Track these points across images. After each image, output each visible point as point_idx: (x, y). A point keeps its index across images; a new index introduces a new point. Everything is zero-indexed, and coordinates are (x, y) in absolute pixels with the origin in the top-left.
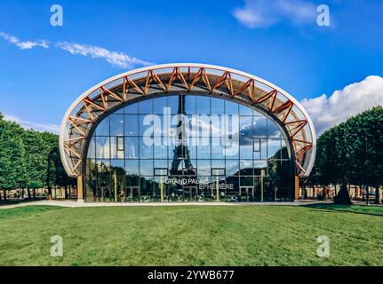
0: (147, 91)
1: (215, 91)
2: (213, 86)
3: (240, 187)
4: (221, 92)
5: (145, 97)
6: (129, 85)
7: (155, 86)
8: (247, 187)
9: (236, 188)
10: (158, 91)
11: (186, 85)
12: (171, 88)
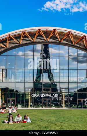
0: (21, 42)
1: (63, 41)
2: (61, 39)
3: (78, 99)
4: (66, 42)
5: (20, 46)
6: (11, 39)
7: (26, 39)
8: (82, 99)
9: (75, 100)
10: (28, 42)
11: (45, 38)
12: (36, 40)
